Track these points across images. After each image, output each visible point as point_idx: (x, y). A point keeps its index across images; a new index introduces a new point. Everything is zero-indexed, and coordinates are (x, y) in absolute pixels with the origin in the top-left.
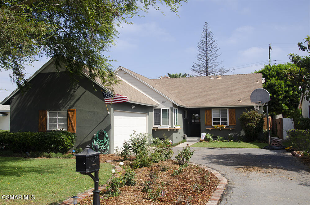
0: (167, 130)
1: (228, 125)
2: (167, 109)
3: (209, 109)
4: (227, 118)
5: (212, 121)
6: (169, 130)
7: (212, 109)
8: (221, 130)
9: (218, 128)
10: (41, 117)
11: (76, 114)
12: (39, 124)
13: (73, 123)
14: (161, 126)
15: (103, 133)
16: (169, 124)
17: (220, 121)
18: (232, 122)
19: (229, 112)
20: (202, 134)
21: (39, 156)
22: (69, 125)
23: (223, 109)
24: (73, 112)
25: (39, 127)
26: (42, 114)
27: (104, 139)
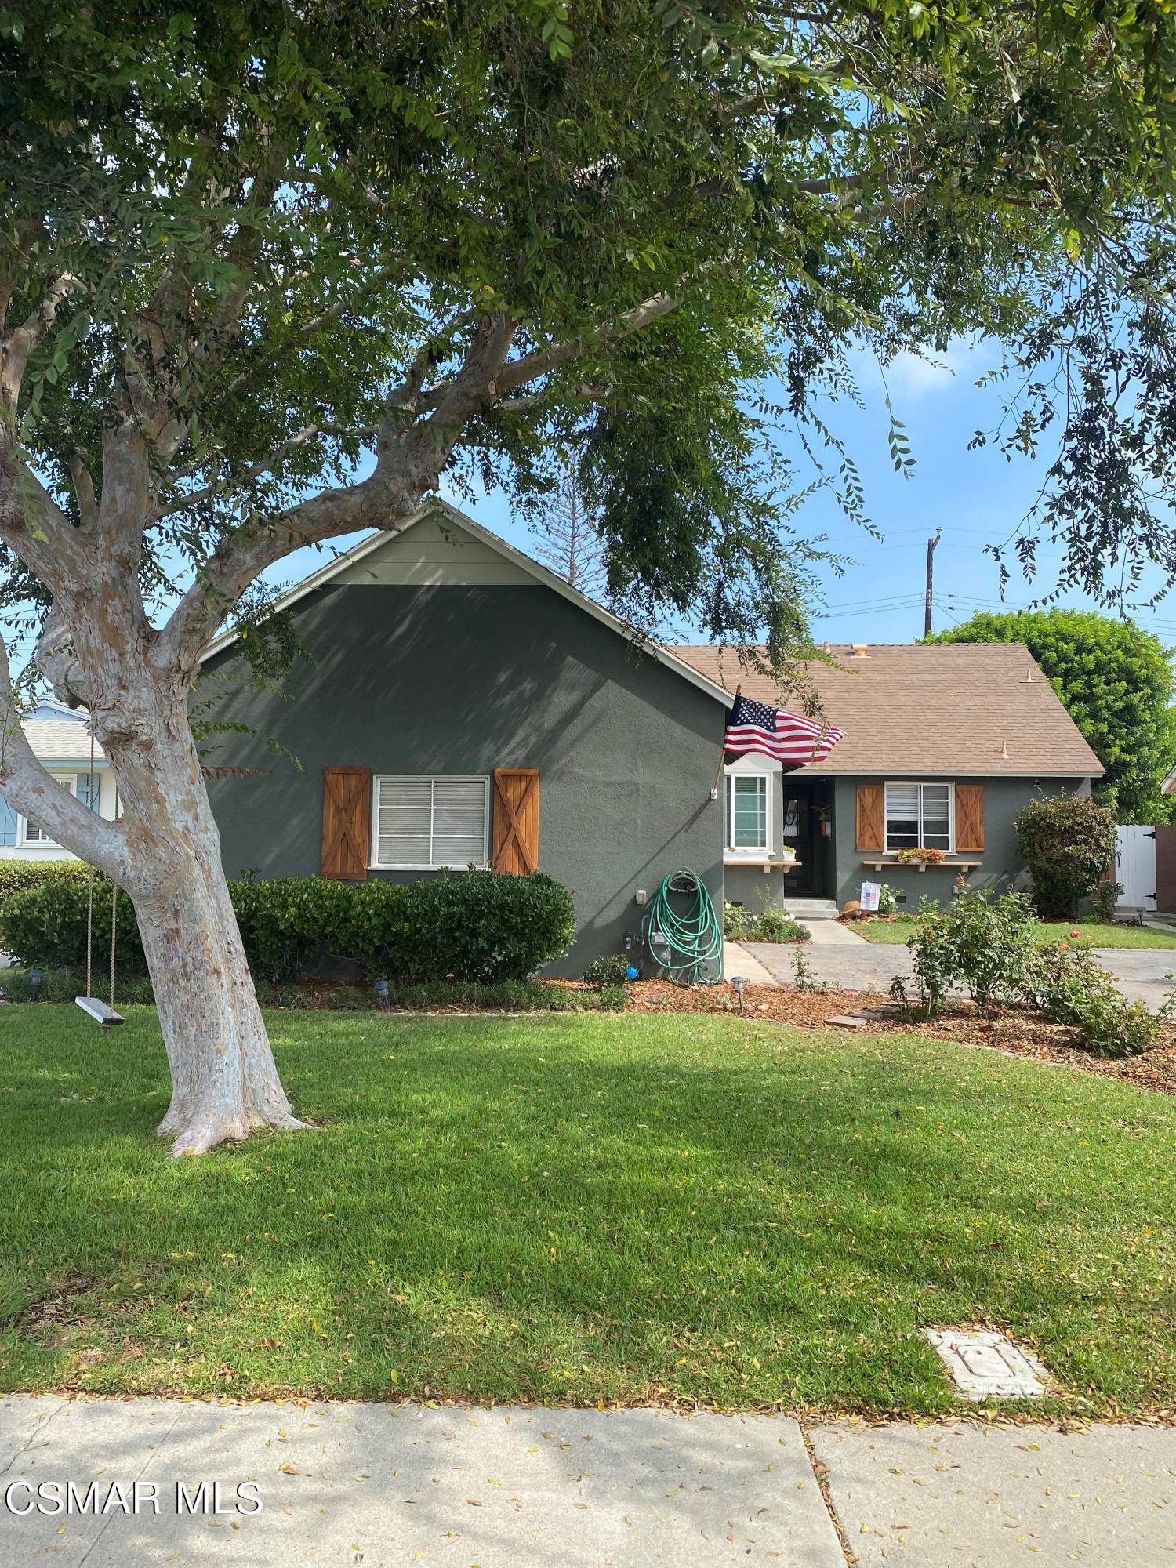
0: (761, 867)
1: (951, 850)
2: (755, 779)
3: (876, 782)
4: (947, 822)
5: (886, 835)
6: (767, 870)
7: (886, 783)
8: (922, 869)
9: (915, 861)
10: (335, 801)
11: (537, 791)
12: (323, 838)
13: (523, 833)
14: (733, 850)
15: (693, 885)
16: (763, 844)
17: (921, 835)
18: (971, 837)
19: (957, 796)
20: (864, 885)
21: (439, 1002)
22: (502, 846)
23: (934, 782)
24: (523, 784)
25: (324, 854)
26: (342, 787)
27: (696, 914)
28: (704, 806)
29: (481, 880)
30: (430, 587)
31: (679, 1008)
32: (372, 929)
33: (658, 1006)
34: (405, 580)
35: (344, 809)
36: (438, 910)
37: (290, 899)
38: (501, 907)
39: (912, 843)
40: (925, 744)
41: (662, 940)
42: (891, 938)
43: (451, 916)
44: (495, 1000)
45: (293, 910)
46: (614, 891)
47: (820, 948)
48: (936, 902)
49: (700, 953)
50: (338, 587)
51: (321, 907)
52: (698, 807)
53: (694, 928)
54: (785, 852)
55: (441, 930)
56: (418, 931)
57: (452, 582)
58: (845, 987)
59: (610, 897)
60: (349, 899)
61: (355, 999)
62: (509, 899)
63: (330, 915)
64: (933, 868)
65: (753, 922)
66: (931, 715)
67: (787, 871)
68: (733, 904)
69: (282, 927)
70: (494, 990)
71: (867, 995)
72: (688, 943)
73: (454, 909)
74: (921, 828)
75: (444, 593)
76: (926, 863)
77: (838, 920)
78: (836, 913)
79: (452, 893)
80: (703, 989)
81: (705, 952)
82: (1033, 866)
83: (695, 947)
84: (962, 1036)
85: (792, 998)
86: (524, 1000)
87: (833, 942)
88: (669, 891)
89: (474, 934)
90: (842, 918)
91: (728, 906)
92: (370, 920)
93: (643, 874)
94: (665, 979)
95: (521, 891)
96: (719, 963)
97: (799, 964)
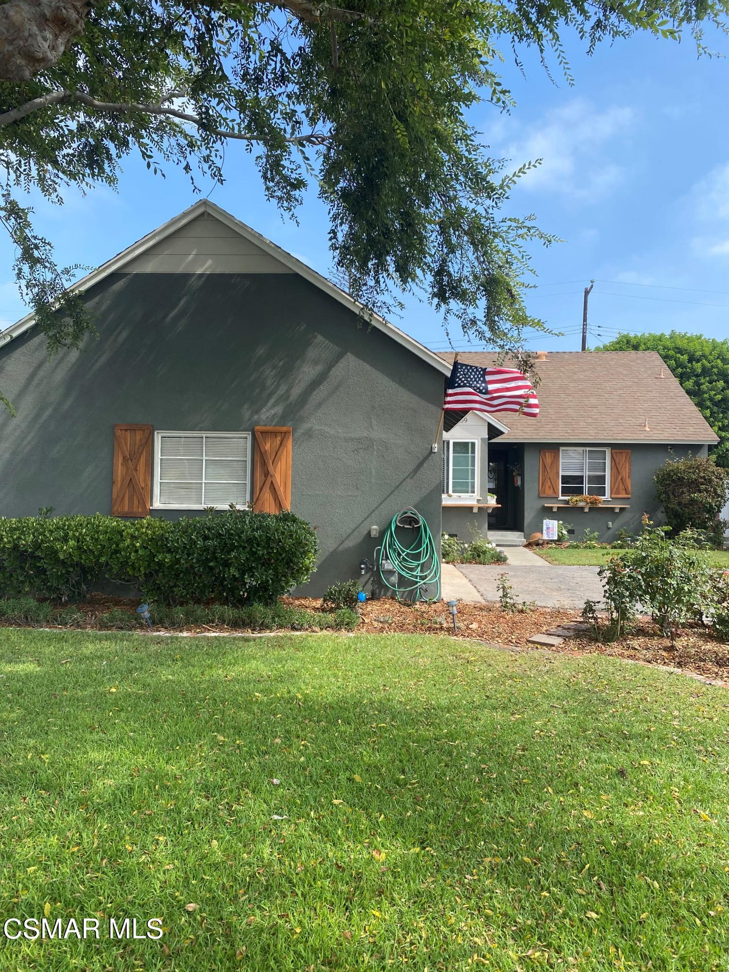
0: (470, 508)
1: (607, 496)
2: (467, 443)
3: (554, 448)
4: (604, 476)
5: (561, 485)
6: (475, 510)
7: (561, 448)
8: (586, 510)
9: (581, 504)
10: (123, 453)
11: (290, 444)
12: (113, 483)
13: (278, 479)
14: (450, 496)
15: (417, 522)
16: (473, 492)
17: (586, 486)
18: (621, 487)
19: (612, 457)
20: (545, 521)
21: (195, 622)
22: (261, 490)
23: (594, 447)
24: (279, 438)
25: (114, 496)
26: (129, 441)
27: (419, 545)
28: (426, 458)
29: (237, 518)
30: (201, 275)
31: (401, 627)
32: (138, 559)
33: (384, 626)
34: (180, 269)
35: (131, 459)
36: (195, 543)
37: (71, 533)
38: (250, 541)
39: (579, 491)
40: (590, 420)
41: (391, 567)
42: (567, 562)
43: (206, 549)
44: (243, 621)
45: (72, 543)
46: (353, 526)
47: (515, 569)
48: (596, 534)
49: (422, 578)
50: (127, 274)
51: (96, 540)
52: (421, 458)
53: (417, 557)
54: (489, 497)
55: (198, 561)
56: (178, 561)
57: (218, 271)
58: (540, 604)
59: (349, 531)
60: (120, 533)
61: (121, 620)
62: (256, 534)
63: (103, 547)
64: (595, 509)
65: (465, 549)
66: (593, 400)
67: (490, 511)
68: (449, 535)
69: (62, 557)
70: (243, 612)
71: (558, 613)
72: (412, 570)
73: (210, 543)
74: (586, 480)
75: (213, 281)
76: (589, 505)
77: (526, 546)
78: (524, 541)
79: (209, 529)
80: (424, 608)
81: (426, 577)
82: (667, 508)
83: (418, 572)
84: (649, 655)
85: (498, 617)
86: (268, 621)
87: (524, 564)
88: (397, 526)
89: (227, 564)
90: (529, 545)
91: (446, 537)
92: (136, 551)
93: (376, 512)
94: (393, 598)
95: (268, 528)
96: (437, 585)
97: (504, 588)
